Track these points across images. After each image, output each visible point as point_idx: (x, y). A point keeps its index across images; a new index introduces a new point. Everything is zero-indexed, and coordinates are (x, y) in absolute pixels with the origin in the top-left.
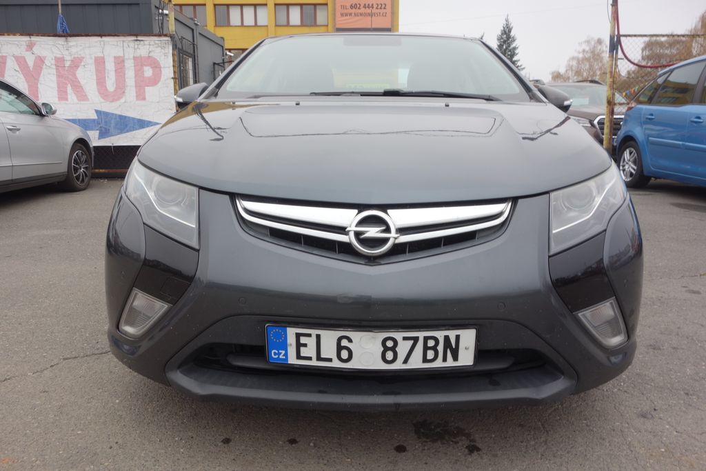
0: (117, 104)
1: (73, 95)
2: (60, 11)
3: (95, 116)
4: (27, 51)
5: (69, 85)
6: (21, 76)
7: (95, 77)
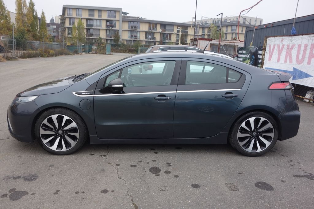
0: (300, 65)
1: (289, 61)
2: (294, 26)
3: (292, 70)
4: (281, 42)
5: (288, 56)
6: (277, 52)
7: (296, 53)
